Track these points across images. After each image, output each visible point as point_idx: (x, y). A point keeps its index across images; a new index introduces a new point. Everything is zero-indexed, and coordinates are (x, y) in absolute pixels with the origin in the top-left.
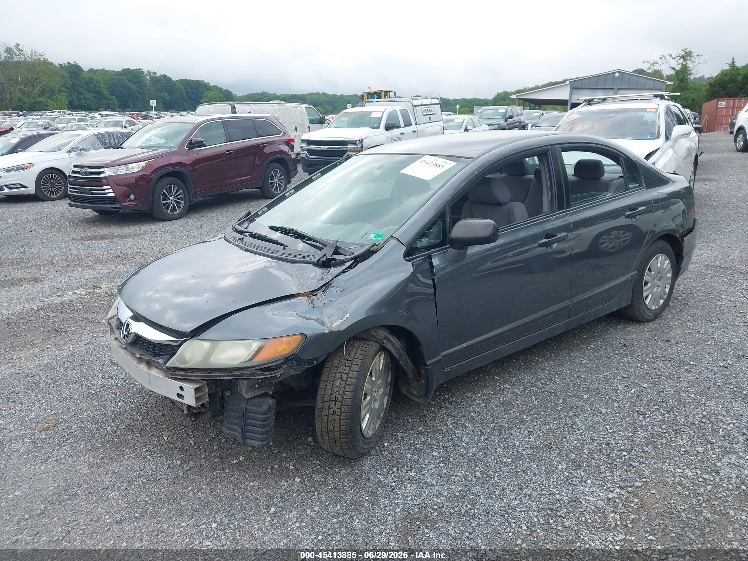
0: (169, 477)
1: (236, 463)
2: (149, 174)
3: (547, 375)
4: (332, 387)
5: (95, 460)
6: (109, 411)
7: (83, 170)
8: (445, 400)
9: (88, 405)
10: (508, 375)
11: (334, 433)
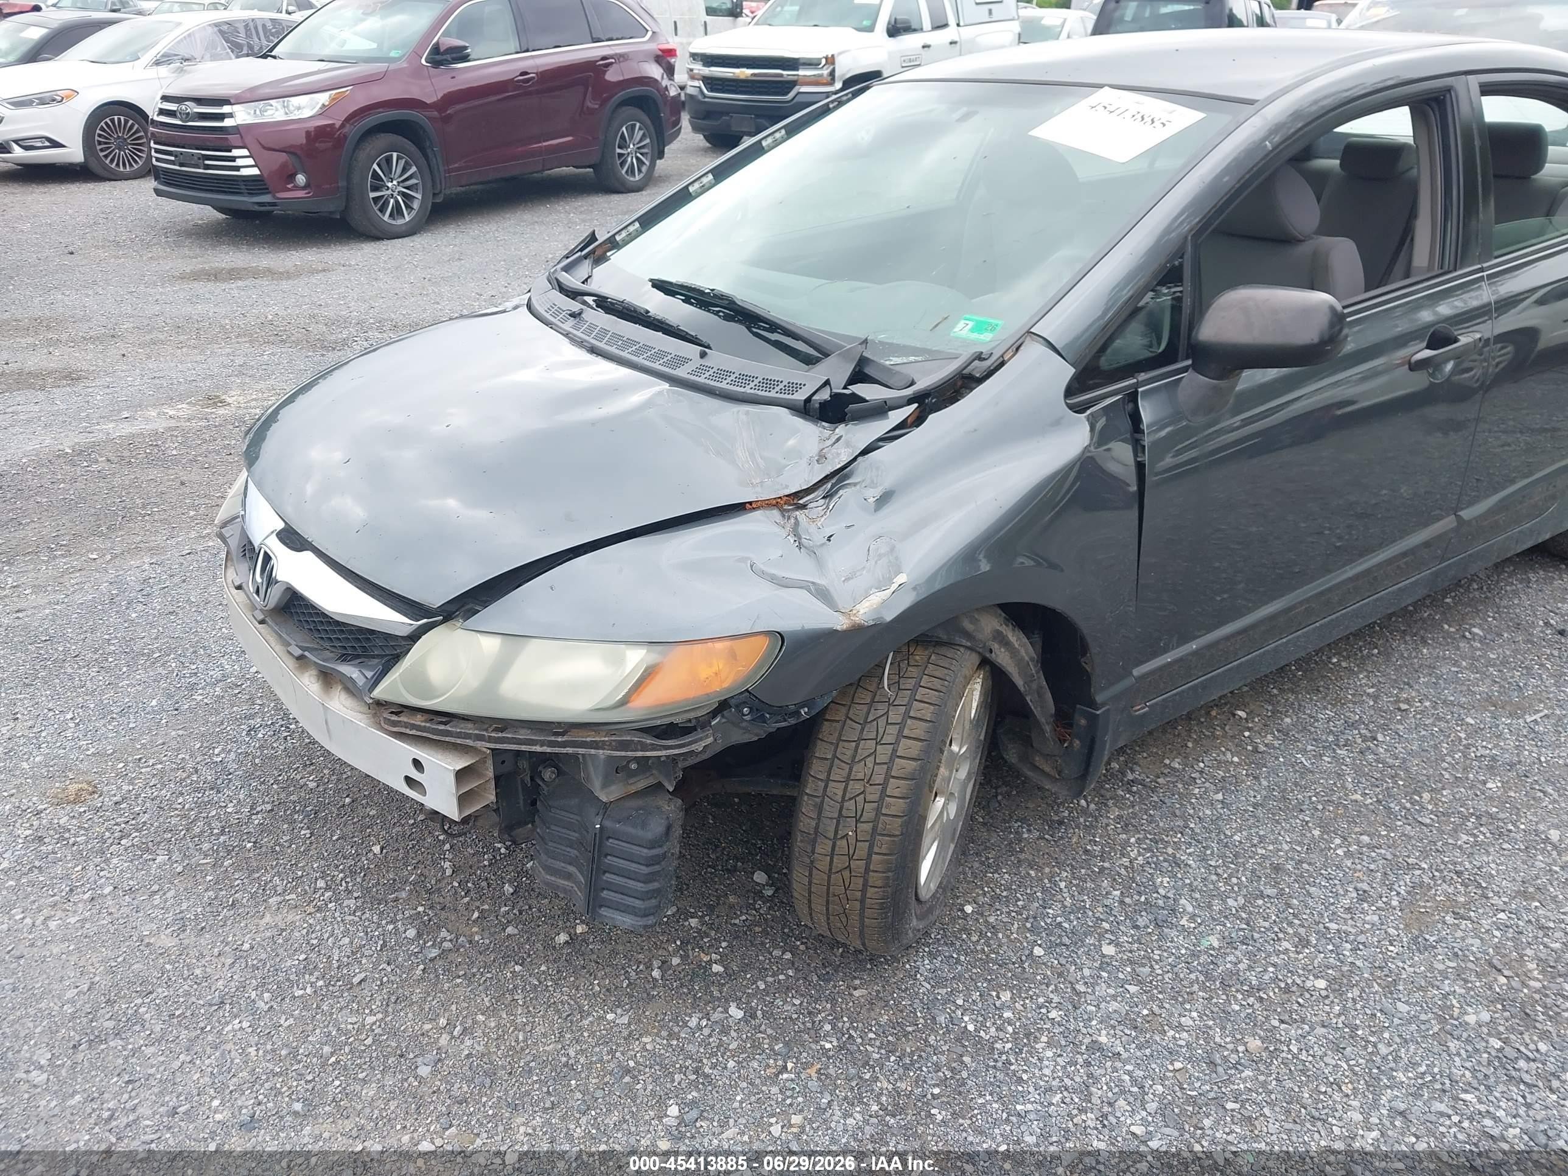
0: (385, 979)
1: (567, 942)
2: (338, 124)
3: (1372, 712)
4: (848, 779)
5: (191, 908)
6: (233, 755)
7: (184, 107)
8: (1112, 775)
9: (181, 732)
10: (1270, 708)
11: (844, 901)
